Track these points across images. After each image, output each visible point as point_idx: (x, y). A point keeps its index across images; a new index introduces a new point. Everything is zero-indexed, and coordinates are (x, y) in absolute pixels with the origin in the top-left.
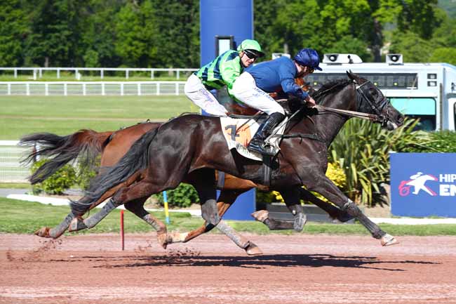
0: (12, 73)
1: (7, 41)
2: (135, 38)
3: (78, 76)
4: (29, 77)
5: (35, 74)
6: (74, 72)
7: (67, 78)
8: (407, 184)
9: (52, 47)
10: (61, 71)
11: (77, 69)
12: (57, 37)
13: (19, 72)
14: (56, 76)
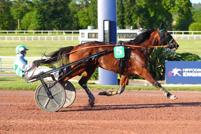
0: (41, 32)
1: (40, 21)
2: (85, 20)
3: (64, 34)
4: (47, 34)
5: (49, 33)
6: (62, 32)
7: (60, 34)
8: (172, 72)
9: (55, 23)
10: (58, 32)
11: (63, 31)
12: (57, 20)
13: (43, 32)
14: (56, 33)
